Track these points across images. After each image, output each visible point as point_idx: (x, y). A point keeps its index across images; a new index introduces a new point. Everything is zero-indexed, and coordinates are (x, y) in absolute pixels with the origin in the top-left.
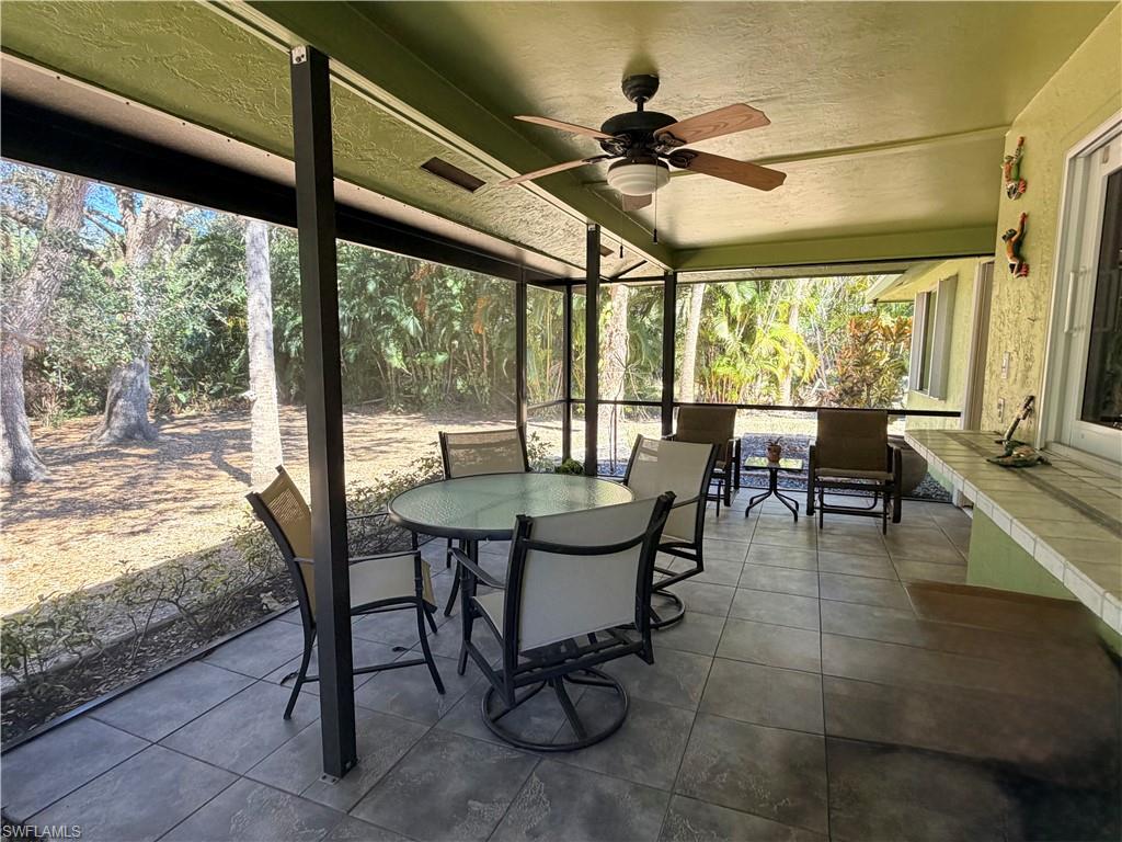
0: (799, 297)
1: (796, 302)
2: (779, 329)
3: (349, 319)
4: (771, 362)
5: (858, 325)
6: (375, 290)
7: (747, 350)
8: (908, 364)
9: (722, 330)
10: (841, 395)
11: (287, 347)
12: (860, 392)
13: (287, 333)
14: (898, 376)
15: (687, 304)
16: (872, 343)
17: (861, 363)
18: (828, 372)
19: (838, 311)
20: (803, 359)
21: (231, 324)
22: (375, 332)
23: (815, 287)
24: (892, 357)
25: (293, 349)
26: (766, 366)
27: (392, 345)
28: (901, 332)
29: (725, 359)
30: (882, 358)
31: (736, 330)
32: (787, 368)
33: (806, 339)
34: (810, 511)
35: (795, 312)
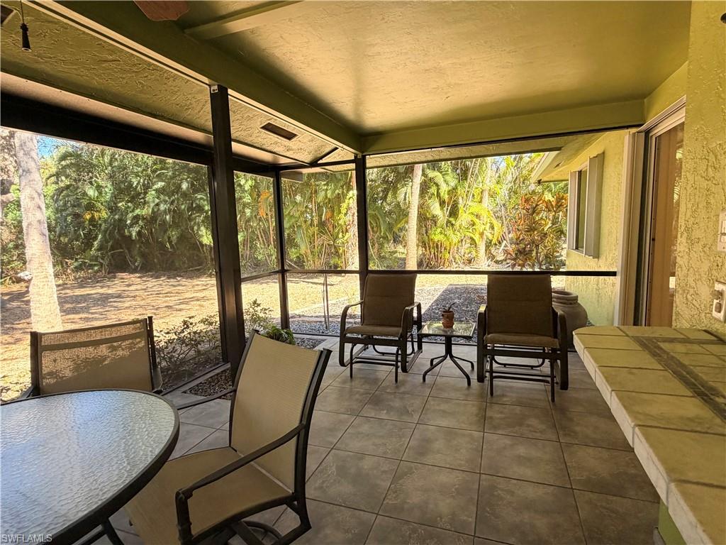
0: (489, 184)
1: (486, 187)
2: (475, 208)
3: (170, 210)
4: (471, 231)
5: (527, 201)
6: (188, 188)
7: (454, 222)
8: (566, 228)
9: (436, 209)
10: (516, 254)
11: (130, 232)
12: (531, 251)
13: (129, 222)
14: (558, 238)
15: (409, 191)
16: (538, 214)
17: (531, 230)
18: (511, 236)
19: (516, 193)
20: (492, 228)
21: (88, 217)
22: (190, 219)
23: (499, 177)
24: (553, 224)
25: (134, 234)
26: (468, 234)
27: (202, 228)
28: (560, 204)
29: (439, 230)
30: (546, 225)
31: (445, 209)
32: (482, 234)
33: (494, 213)
34: (481, 379)
35: (486, 195)
